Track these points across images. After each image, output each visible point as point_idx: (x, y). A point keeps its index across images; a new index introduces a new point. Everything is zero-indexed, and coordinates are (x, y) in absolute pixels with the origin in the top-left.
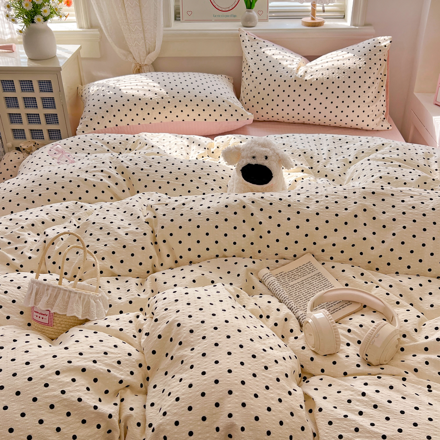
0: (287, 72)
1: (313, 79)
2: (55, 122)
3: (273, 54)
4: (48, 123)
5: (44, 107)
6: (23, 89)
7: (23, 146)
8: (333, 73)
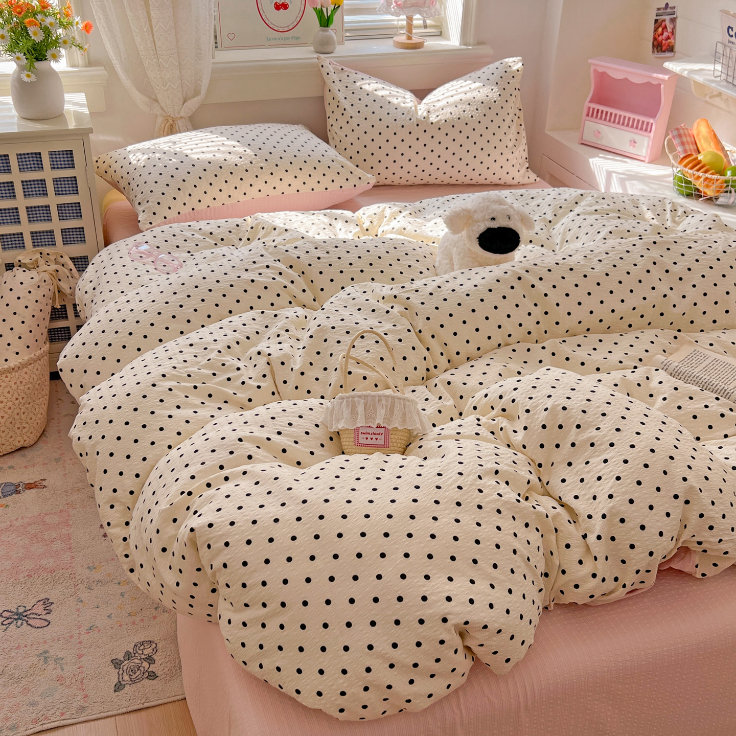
0: (403, 114)
1: (441, 120)
2: (74, 216)
3: (376, 90)
4: (62, 218)
5: (57, 194)
6: (21, 167)
7: (23, 259)
8: (464, 111)
